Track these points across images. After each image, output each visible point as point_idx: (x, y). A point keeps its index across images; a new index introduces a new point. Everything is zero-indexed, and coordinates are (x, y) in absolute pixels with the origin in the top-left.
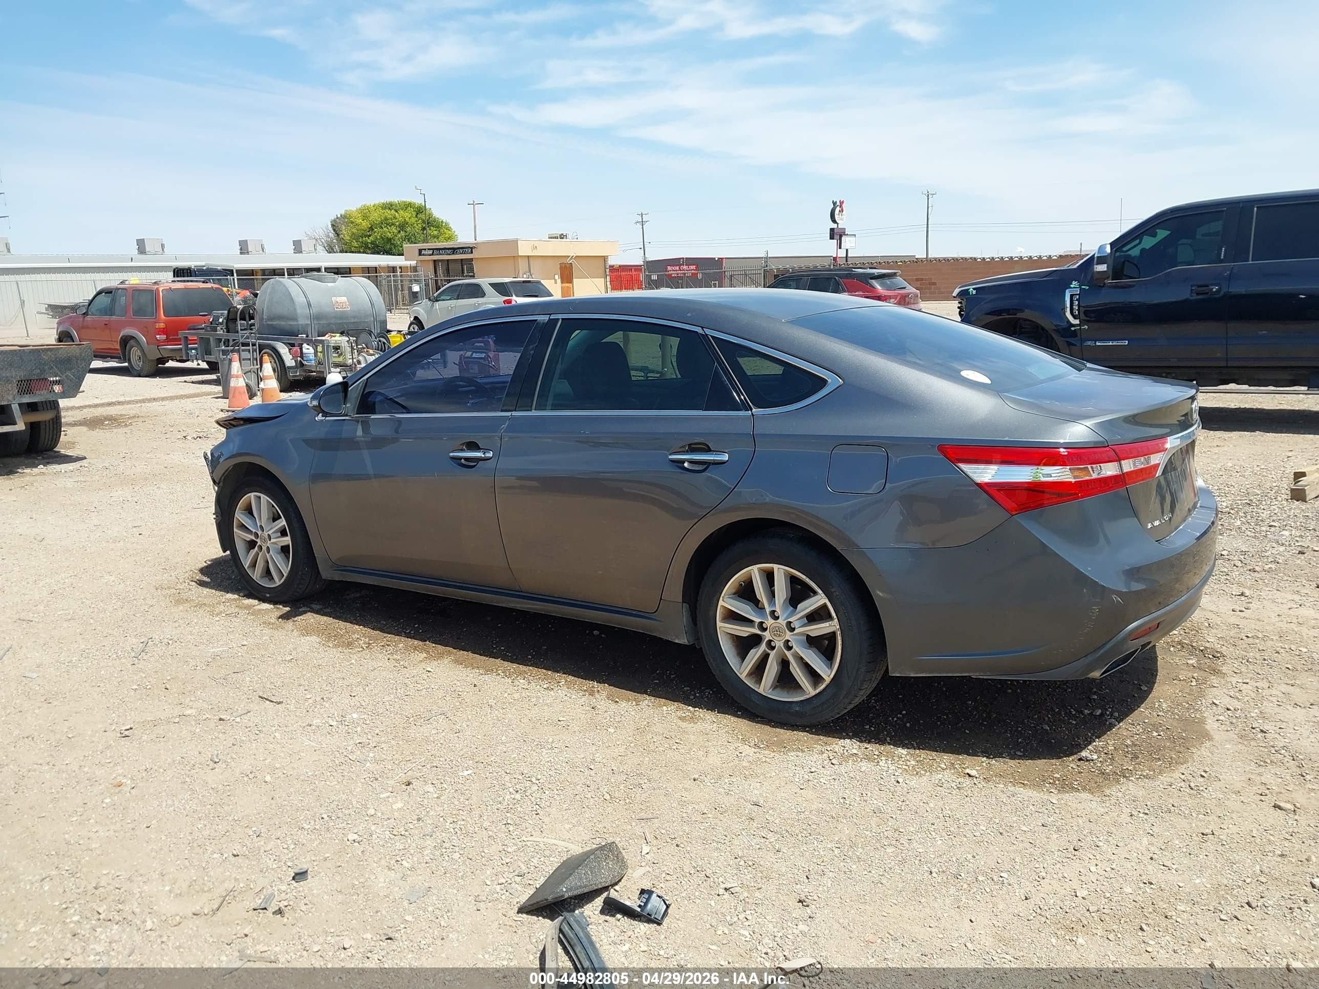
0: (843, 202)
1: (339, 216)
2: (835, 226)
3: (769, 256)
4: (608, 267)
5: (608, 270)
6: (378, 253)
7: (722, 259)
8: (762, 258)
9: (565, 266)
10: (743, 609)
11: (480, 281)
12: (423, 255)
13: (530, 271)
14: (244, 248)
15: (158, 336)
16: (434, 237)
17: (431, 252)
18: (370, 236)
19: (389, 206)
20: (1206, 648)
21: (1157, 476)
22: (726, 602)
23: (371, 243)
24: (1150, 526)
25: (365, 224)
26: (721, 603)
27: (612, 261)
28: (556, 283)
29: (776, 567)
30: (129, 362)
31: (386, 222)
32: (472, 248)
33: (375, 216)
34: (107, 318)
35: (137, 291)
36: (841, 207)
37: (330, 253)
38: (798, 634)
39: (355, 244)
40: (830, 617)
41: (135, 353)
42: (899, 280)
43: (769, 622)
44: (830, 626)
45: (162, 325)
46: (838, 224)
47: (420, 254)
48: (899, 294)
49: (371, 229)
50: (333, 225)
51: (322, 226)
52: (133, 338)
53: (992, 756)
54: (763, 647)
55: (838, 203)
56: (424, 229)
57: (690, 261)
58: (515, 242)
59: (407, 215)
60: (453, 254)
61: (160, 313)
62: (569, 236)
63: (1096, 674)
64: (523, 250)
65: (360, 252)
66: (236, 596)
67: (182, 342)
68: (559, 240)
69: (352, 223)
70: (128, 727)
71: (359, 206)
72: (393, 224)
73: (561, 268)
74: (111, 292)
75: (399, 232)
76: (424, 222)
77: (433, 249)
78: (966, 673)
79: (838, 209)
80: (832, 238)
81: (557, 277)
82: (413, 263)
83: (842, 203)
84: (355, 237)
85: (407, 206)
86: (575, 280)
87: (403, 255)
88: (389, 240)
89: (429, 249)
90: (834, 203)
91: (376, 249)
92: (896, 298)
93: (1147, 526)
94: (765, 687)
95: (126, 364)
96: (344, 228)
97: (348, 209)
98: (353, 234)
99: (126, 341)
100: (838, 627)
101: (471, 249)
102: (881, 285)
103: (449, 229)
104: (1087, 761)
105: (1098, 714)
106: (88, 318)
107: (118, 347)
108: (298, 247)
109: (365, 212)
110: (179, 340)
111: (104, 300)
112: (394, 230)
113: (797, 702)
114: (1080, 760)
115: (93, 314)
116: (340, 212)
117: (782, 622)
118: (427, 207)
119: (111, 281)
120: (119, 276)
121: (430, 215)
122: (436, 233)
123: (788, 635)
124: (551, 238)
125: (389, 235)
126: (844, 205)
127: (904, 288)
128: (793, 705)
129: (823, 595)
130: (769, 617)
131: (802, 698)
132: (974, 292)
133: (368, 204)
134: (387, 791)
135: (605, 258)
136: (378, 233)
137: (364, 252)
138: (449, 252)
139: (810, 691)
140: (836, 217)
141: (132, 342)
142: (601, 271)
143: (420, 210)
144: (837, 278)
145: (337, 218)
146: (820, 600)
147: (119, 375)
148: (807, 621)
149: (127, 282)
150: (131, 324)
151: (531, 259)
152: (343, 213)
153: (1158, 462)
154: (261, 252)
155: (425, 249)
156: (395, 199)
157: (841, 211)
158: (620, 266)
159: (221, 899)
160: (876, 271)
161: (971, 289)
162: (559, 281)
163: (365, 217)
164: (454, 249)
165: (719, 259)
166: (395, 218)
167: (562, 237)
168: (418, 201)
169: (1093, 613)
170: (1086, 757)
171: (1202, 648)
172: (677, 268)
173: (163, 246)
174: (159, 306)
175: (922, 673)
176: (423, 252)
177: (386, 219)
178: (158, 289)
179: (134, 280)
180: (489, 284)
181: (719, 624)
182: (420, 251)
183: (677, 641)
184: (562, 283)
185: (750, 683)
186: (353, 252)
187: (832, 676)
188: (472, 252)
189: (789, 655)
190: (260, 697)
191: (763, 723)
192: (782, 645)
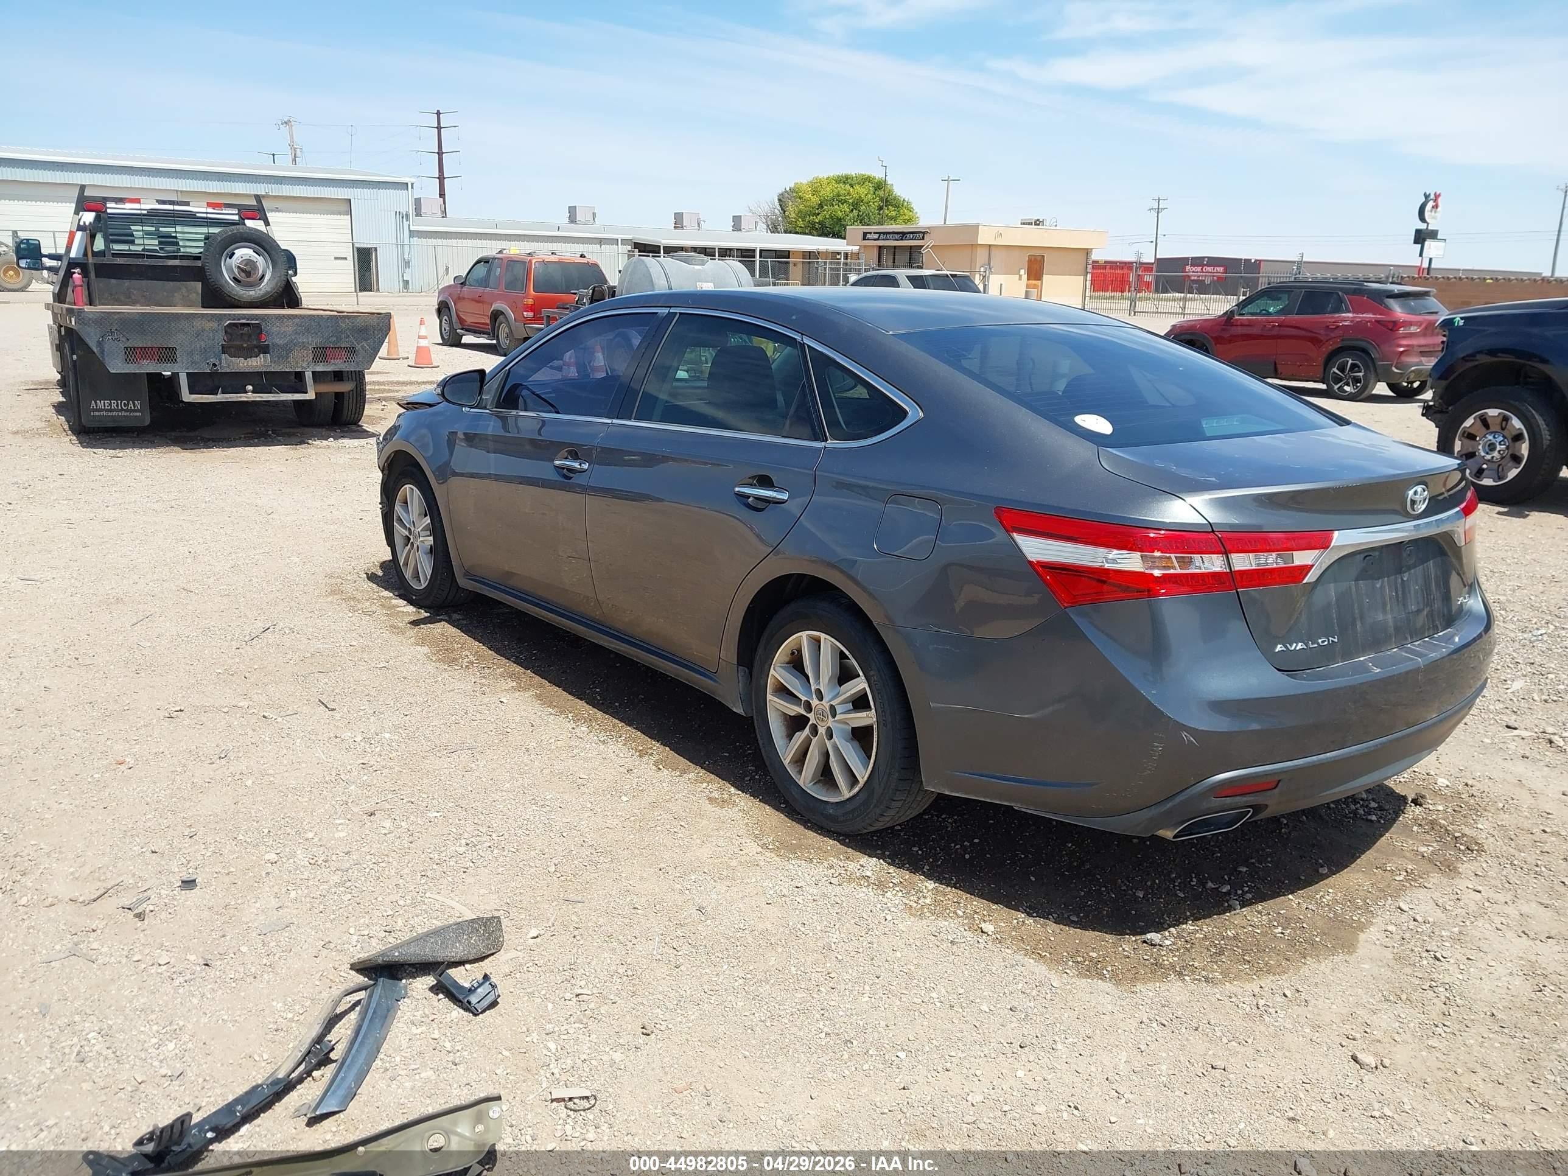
0: (1439, 195)
1: (788, 189)
2: (1423, 226)
3: (1304, 260)
4: (1090, 262)
5: (1090, 267)
6: (826, 235)
7: (1260, 261)
8: (1294, 262)
9: (1036, 260)
10: (793, 683)
11: (898, 273)
12: (868, 239)
13: (989, 264)
14: (679, 222)
15: (525, 313)
16: (891, 218)
17: (876, 236)
18: (818, 214)
19: (845, 180)
20: (1464, 835)
21: (1305, 582)
22: (778, 673)
23: (819, 223)
24: (1279, 648)
25: (815, 200)
26: (772, 671)
27: (1095, 256)
28: (1020, 279)
29: (823, 636)
30: (498, 339)
31: (838, 199)
32: (924, 233)
33: (827, 192)
34: (481, 289)
35: (512, 263)
36: (1435, 201)
37: (773, 232)
38: (839, 721)
39: (801, 223)
40: (868, 707)
41: (503, 330)
42: (1433, 302)
43: (815, 702)
44: (867, 717)
45: (530, 301)
46: (1428, 224)
47: (864, 239)
48: (1425, 320)
49: (821, 206)
50: (780, 200)
51: (767, 200)
52: (502, 313)
53: (1035, 915)
54: (807, 730)
55: (1432, 196)
56: (881, 208)
57: (1214, 262)
58: (975, 228)
59: (861, 191)
60: (902, 239)
61: (529, 290)
62: (1046, 223)
63: (1168, 834)
64: (984, 238)
65: (805, 234)
66: (391, 594)
67: (544, 322)
68: (1033, 226)
69: (800, 198)
70: (178, 709)
71: (810, 179)
72: (845, 202)
73: (1030, 261)
74: (488, 262)
75: (852, 210)
76: (881, 200)
77: (880, 233)
78: (1006, 801)
79: (1431, 204)
80: (1416, 242)
81: (1022, 272)
82: (856, 248)
83: (1437, 196)
84: (802, 215)
85: (865, 180)
86: (1046, 278)
87: (845, 238)
88: (839, 220)
89: (875, 233)
90: (1427, 196)
91: (824, 231)
92: (1420, 326)
93: (1276, 647)
94: (806, 779)
95: (494, 342)
96: (791, 203)
97: (798, 181)
98: (800, 211)
99: (496, 315)
100: (875, 719)
101: (922, 234)
102: (1402, 306)
103: (910, 210)
104: (1152, 945)
105: (1224, 891)
106: (466, 288)
107: (488, 322)
108: (737, 223)
109: (816, 186)
110: (542, 318)
111: (482, 270)
112: (846, 208)
113: (832, 803)
114: (1145, 942)
115: (470, 285)
116: (789, 184)
117: (825, 703)
118: (889, 182)
119: (489, 249)
120: (497, 245)
121: (890, 192)
122: (894, 213)
123: (830, 722)
124: (1024, 224)
125: (840, 214)
126: (1440, 200)
127: (1436, 313)
128: (828, 807)
129: (863, 678)
130: (814, 696)
131: (837, 800)
132: (1461, 323)
133: (821, 176)
134: (345, 818)
135: (1087, 252)
136: (826, 213)
137: (810, 234)
138: (897, 236)
139: (846, 794)
140: (1427, 214)
141: (501, 317)
142: (1081, 267)
143: (880, 186)
144: (1340, 293)
145: (786, 192)
146: (859, 684)
147: (487, 353)
148: (852, 707)
149: (504, 252)
150: (499, 298)
151: (994, 251)
152: (793, 186)
153: (1310, 563)
154: (697, 227)
155: (870, 233)
156: (853, 171)
157: (1436, 207)
158: (1105, 262)
159: (105, 891)
160: (1396, 288)
161: (1458, 319)
162: (1025, 277)
163: (815, 192)
164: (903, 234)
165: (1256, 261)
166: (849, 194)
167: (1038, 223)
168: (878, 174)
169: (1155, 751)
170: (1151, 940)
171: (1457, 835)
172: (1199, 269)
173: (594, 214)
174: (530, 280)
175: (958, 792)
176: (868, 236)
177: (839, 195)
178: (530, 261)
179: (515, 249)
180: (907, 277)
181: (769, 697)
182: (865, 234)
183: (735, 710)
184: (1028, 279)
185: (792, 771)
186: (796, 233)
187: (866, 778)
188: (923, 238)
189: (829, 744)
190: (320, 701)
191: (799, 822)
192: (824, 733)
